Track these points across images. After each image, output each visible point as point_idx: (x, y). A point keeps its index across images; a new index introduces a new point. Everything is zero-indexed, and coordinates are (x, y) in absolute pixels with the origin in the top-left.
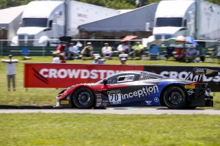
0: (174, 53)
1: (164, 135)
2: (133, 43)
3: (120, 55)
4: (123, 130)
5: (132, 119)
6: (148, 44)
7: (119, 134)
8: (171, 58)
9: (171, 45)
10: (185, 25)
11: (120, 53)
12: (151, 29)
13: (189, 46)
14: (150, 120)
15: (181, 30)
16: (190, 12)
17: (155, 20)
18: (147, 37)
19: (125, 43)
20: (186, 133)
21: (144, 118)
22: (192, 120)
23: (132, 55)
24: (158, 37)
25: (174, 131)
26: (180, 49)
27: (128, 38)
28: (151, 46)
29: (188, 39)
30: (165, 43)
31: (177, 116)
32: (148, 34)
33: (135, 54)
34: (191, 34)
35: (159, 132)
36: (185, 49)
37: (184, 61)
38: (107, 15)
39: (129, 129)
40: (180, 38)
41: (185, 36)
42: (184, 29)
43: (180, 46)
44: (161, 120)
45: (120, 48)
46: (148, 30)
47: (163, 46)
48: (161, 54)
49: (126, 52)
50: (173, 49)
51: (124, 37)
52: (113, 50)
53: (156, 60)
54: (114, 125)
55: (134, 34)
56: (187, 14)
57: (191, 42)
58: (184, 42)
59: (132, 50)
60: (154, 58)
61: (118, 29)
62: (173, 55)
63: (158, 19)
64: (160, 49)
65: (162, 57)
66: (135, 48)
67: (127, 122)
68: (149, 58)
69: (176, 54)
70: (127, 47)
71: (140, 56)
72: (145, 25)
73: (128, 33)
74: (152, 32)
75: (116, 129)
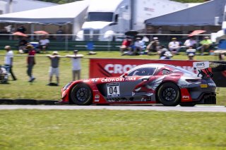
2: (201, 38)
3: (188, 51)
4: (190, 128)
5: (200, 116)
6: (217, 39)
7: (185, 132)
11: (187, 48)
12: (220, 23)
14: (218, 118)
17: (225, 15)
18: (216, 32)
19: (193, 38)
21: (212, 116)
23: (200, 50)
27: (196, 33)
28: (221, 40)
32: (219, 28)
33: (202, 50)
38: (174, 9)
39: (196, 126)
45: (188, 43)
46: (217, 25)
49: (194, 47)
51: (192, 32)
52: (180, 45)
54: (180, 123)
55: (202, 28)
59: (200, 45)
61: (186, 24)
66: (204, 43)
67: (194, 120)
70: (195, 42)
71: (208, 51)
72: (214, 19)
73: (196, 28)
74: (221, 27)
75: (182, 127)
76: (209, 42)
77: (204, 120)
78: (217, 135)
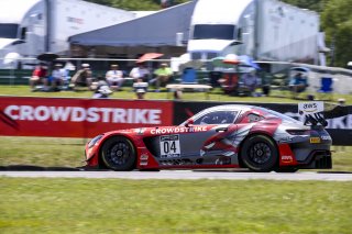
0: (222, 80)
1: (203, 212)
2: (156, 65)
3: (136, 85)
4: (138, 204)
5: (153, 187)
6: (181, 66)
7: (131, 211)
8: (217, 90)
9: (217, 69)
10: (239, 36)
11: (135, 81)
12: (185, 43)
13: (245, 70)
14: (181, 189)
15: (232, 45)
16: (247, 16)
17: (192, 29)
18: (178, 56)
19: (143, 65)
21: (171, 186)
23: (154, 85)
24: (196, 55)
26: (231, 75)
27: (148, 57)
28: (185, 70)
29: (244, 59)
30: (207, 65)
31: (224, 182)
32: (183, 50)
33: (158, 83)
34: (249, 52)
35: (194, 208)
36: (238, 75)
37: (236, 95)
38: (114, 19)
39: (147, 202)
40: (231, 57)
41: (239, 54)
42: (237, 43)
43: (231, 70)
44: (197, 189)
45: (136, 73)
46: (180, 45)
47: (204, 70)
48: (200, 83)
49: (145, 79)
50: (220, 75)
51: (141, 55)
52: (124, 76)
54: (123, 197)
55: (158, 50)
56: (242, 19)
57: (248, 64)
58: (237, 64)
59: (155, 76)
61: (132, 43)
63: (197, 26)
64: (200, 75)
66: (160, 72)
67: (145, 192)
69: (224, 83)
70: (146, 71)
72: (175, 37)
73: (148, 49)
74: (186, 48)
75: (126, 204)
76: (168, 72)
77: (160, 193)
78: (179, 215)
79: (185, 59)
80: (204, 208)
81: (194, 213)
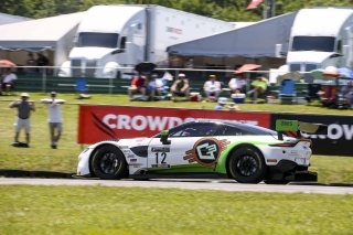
0: (321, 93)
1: (297, 227)
2: (254, 76)
3: (234, 95)
4: (231, 217)
5: (247, 199)
6: (279, 78)
7: (225, 223)
8: (316, 102)
9: (316, 81)
10: (339, 48)
11: (233, 92)
12: (284, 54)
13: (345, 82)
14: (276, 202)
15: (332, 57)
16: (348, 28)
17: (291, 40)
18: (277, 67)
19: (242, 76)
20: (333, 224)
21: (266, 199)
22: (343, 204)
23: (252, 96)
24: (295, 67)
25: (314, 221)
26: (330, 87)
27: (247, 68)
28: (284, 81)
29: (345, 72)
30: (306, 77)
31: (320, 196)
32: (282, 62)
34: (348, 64)
35: (288, 222)
36: (337, 87)
37: (336, 107)
38: (213, 30)
39: (241, 214)
40: (331, 70)
41: (338, 67)
42: (337, 56)
43: (330, 82)
44: (292, 203)
45: (234, 84)
46: (279, 56)
47: (303, 82)
48: (298, 95)
49: (243, 90)
50: (319, 87)
51: (240, 66)
52: (222, 87)
53: (292, 103)
54: (216, 209)
55: (256, 61)
56: (342, 31)
57: (348, 75)
58: (337, 77)
59: (252, 87)
60: (287, 101)
61: (230, 53)
62: (318, 97)
63: (296, 38)
64: (298, 87)
65: (301, 99)
67: (239, 204)
68: (279, 101)
69: (324, 96)
70: (244, 82)
71: (265, 98)
72: (274, 48)
73: (246, 60)
74: (285, 59)
75: (220, 216)
77: (255, 205)
78: (272, 228)
79: (284, 70)
80: (298, 222)
81: (289, 227)
